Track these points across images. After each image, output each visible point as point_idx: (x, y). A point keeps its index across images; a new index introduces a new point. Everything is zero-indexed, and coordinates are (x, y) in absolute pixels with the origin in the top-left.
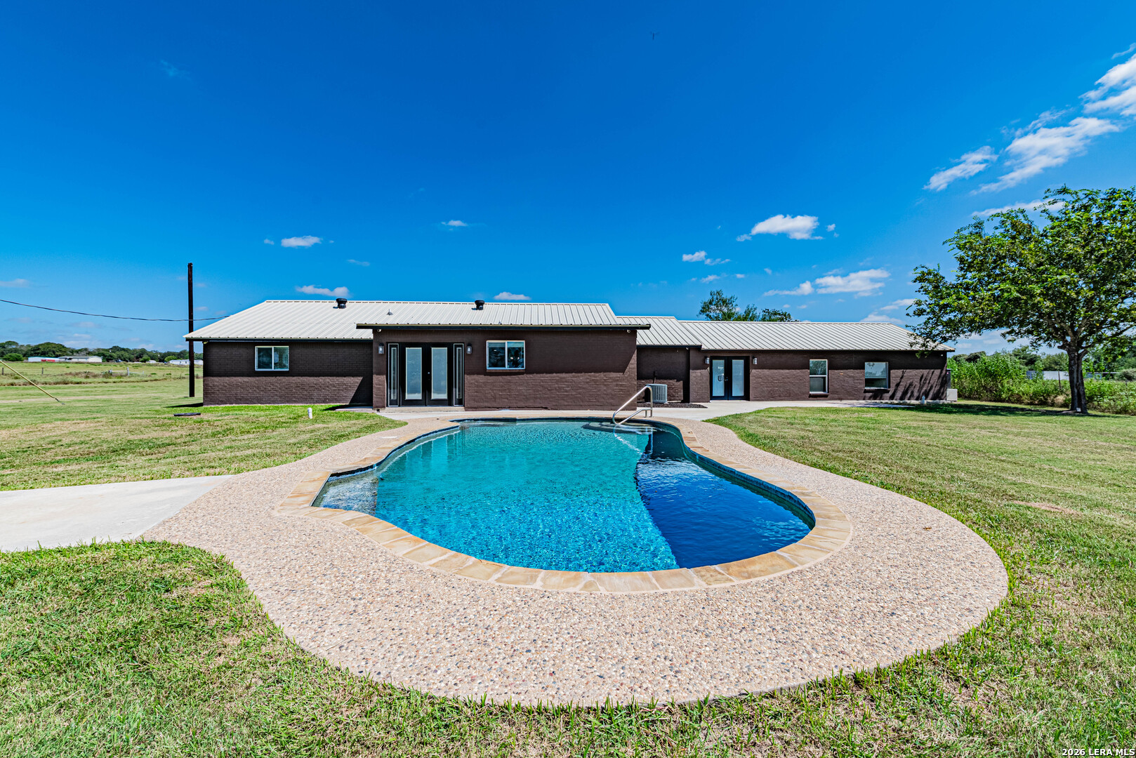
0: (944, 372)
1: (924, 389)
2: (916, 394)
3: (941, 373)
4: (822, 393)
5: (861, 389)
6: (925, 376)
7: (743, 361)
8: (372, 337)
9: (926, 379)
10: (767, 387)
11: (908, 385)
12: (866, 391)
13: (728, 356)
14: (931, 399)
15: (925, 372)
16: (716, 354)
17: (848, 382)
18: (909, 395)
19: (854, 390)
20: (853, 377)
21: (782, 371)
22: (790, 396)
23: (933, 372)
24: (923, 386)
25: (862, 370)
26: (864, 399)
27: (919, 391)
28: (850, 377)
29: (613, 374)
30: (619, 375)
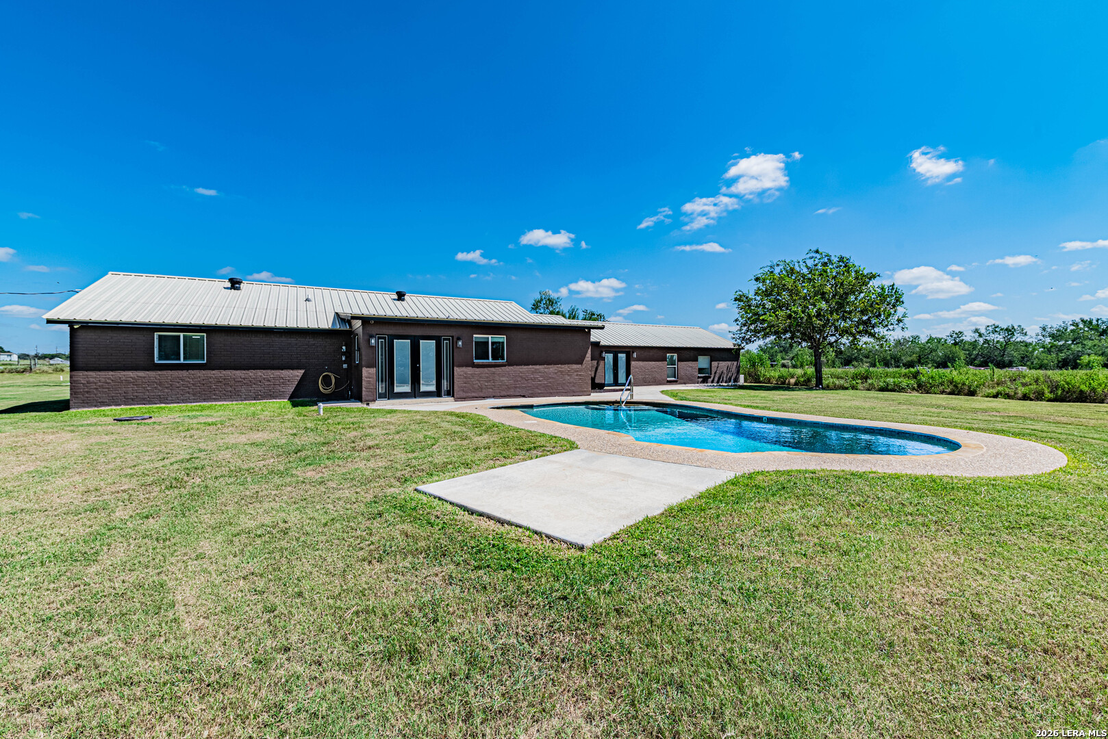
2: (725, 379)
3: (737, 364)
4: (674, 379)
5: (696, 376)
6: (729, 366)
7: (626, 354)
9: (730, 369)
10: (641, 375)
11: (721, 372)
12: (698, 378)
13: (616, 351)
14: (732, 382)
15: (729, 363)
16: (608, 349)
17: (689, 371)
18: (722, 379)
19: (692, 377)
21: (650, 363)
22: (655, 382)
23: (733, 364)
24: (729, 373)
25: (696, 362)
26: (698, 383)
27: (727, 375)
28: (690, 367)
29: (575, 366)
30: (579, 366)
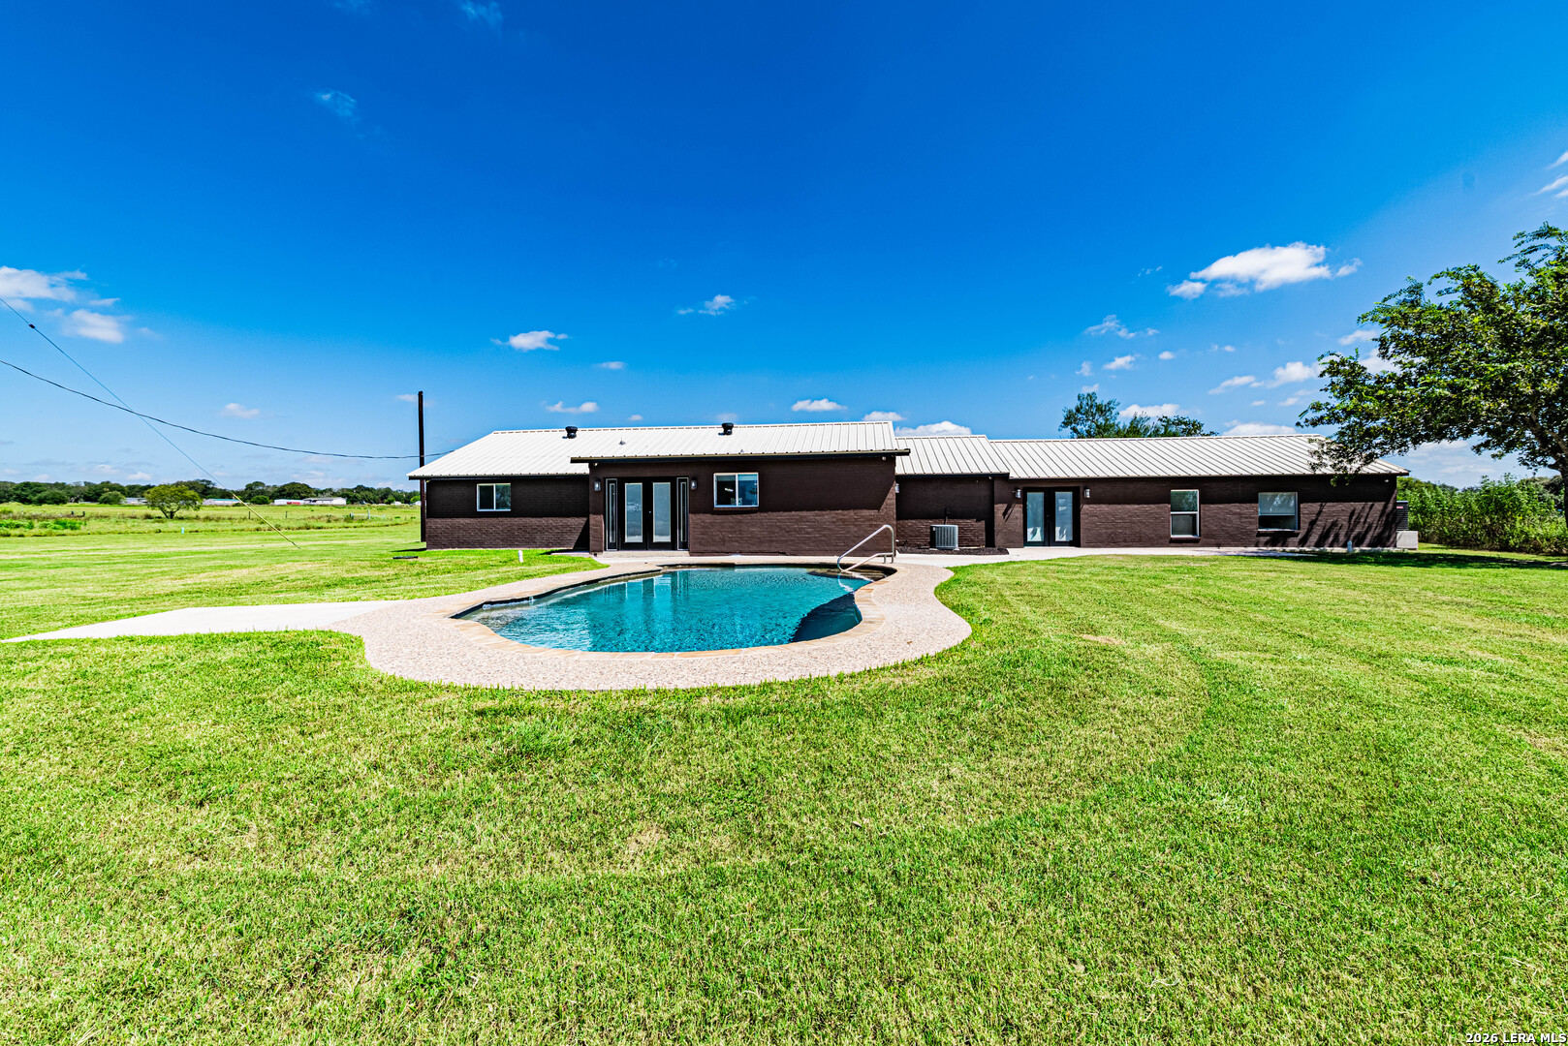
0: (1390, 506)
1: (1357, 530)
2: (1342, 538)
3: (1385, 507)
4: (1191, 536)
5: (1252, 531)
6: (1357, 512)
7: (1071, 493)
8: (588, 471)
10: (1106, 528)
11: (1328, 525)
13: (1050, 488)
14: (1368, 546)
15: (1359, 506)
16: (1030, 485)
17: (1230, 522)
18: (1331, 539)
19: (1242, 533)
20: (1240, 514)
21: (1128, 506)
22: (1140, 541)
23: (1372, 506)
25: (1254, 505)
26: (1256, 546)
28: (1235, 514)
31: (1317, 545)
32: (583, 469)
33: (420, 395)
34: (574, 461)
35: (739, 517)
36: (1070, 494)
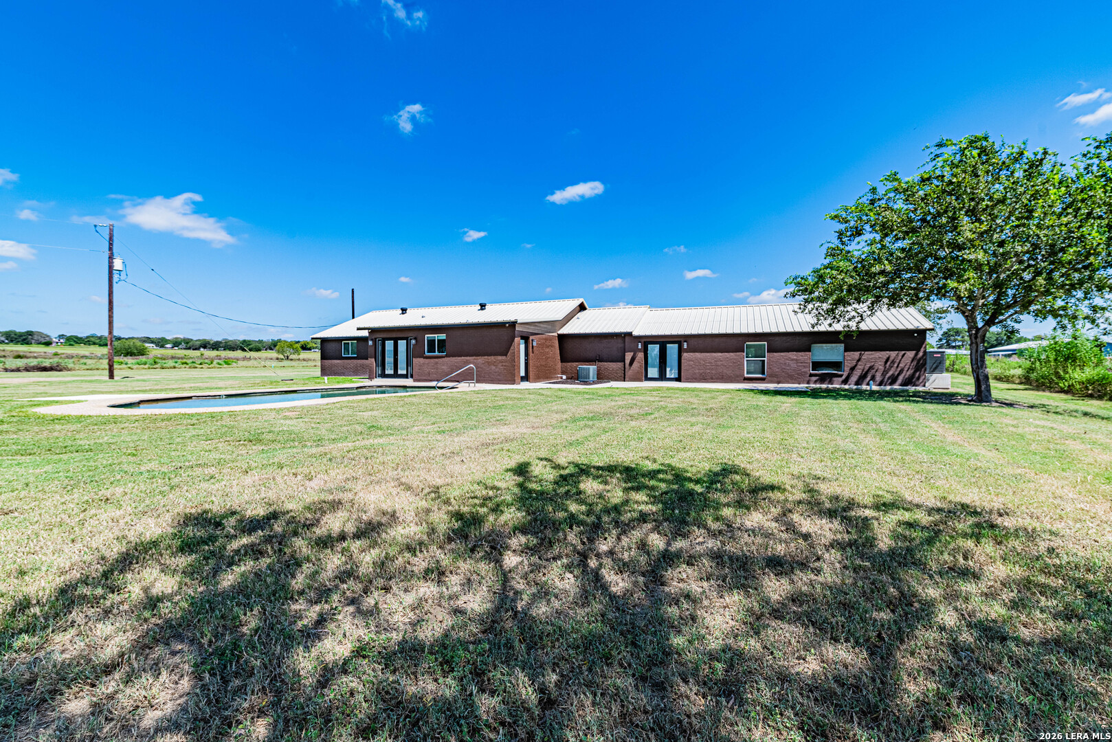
0: (921, 354)
1: (890, 373)
2: (878, 378)
3: (916, 355)
4: (760, 376)
5: (805, 372)
6: (891, 359)
8: (367, 335)
9: (893, 362)
10: (699, 369)
11: (867, 369)
12: (811, 375)
13: (663, 342)
14: (901, 385)
15: (893, 354)
16: (647, 341)
17: (789, 365)
18: (868, 379)
19: (798, 374)
20: (796, 360)
21: (714, 354)
22: (722, 378)
23: (904, 354)
24: (889, 369)
25: (807, 353)
26: (808, 383)
27: (884, 374)
28: (792, 360)
29: (500, 358)
30: (504, 357)
31: (857, 383)
32: (365, 333)
33: (353, 290)
34: (358, 329)
35: (436, 360)
36: (677, 345)
